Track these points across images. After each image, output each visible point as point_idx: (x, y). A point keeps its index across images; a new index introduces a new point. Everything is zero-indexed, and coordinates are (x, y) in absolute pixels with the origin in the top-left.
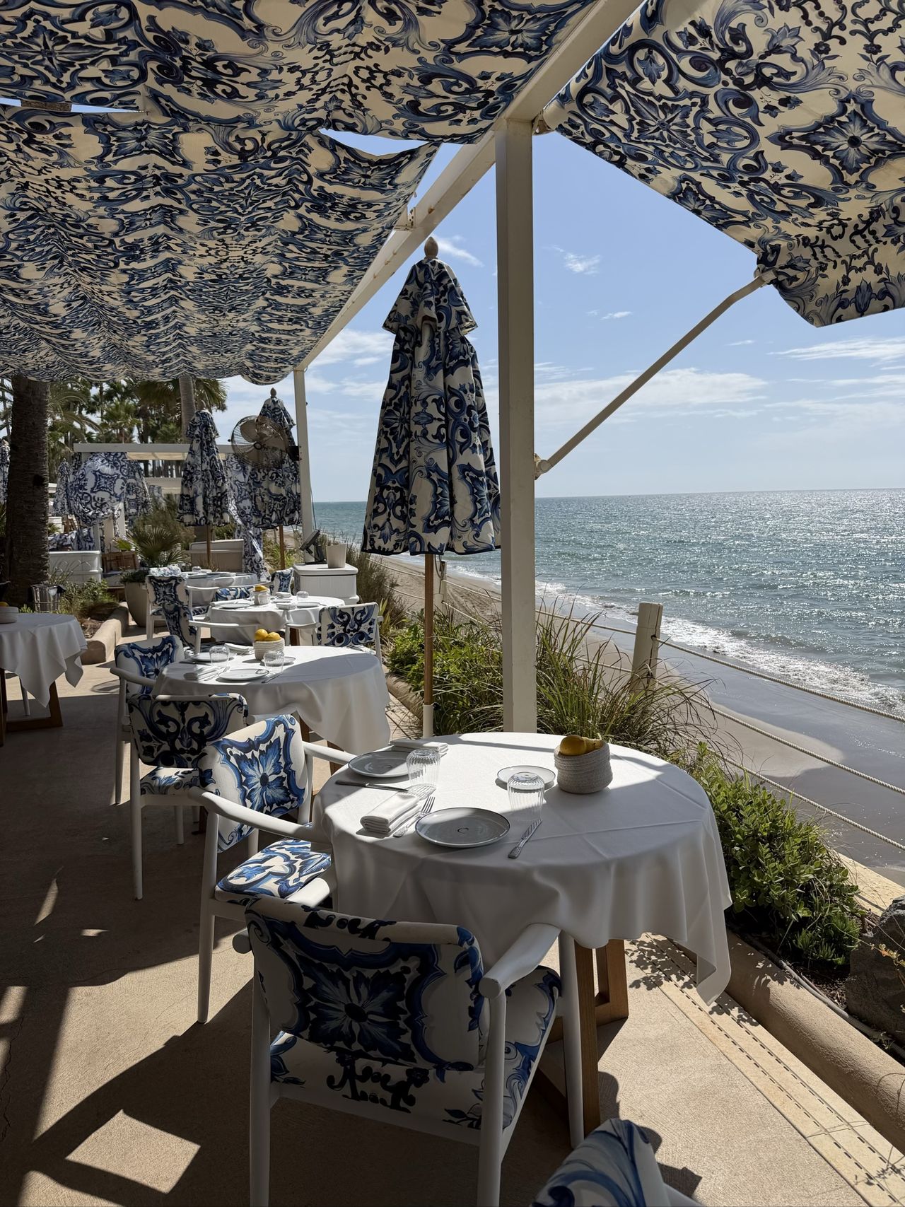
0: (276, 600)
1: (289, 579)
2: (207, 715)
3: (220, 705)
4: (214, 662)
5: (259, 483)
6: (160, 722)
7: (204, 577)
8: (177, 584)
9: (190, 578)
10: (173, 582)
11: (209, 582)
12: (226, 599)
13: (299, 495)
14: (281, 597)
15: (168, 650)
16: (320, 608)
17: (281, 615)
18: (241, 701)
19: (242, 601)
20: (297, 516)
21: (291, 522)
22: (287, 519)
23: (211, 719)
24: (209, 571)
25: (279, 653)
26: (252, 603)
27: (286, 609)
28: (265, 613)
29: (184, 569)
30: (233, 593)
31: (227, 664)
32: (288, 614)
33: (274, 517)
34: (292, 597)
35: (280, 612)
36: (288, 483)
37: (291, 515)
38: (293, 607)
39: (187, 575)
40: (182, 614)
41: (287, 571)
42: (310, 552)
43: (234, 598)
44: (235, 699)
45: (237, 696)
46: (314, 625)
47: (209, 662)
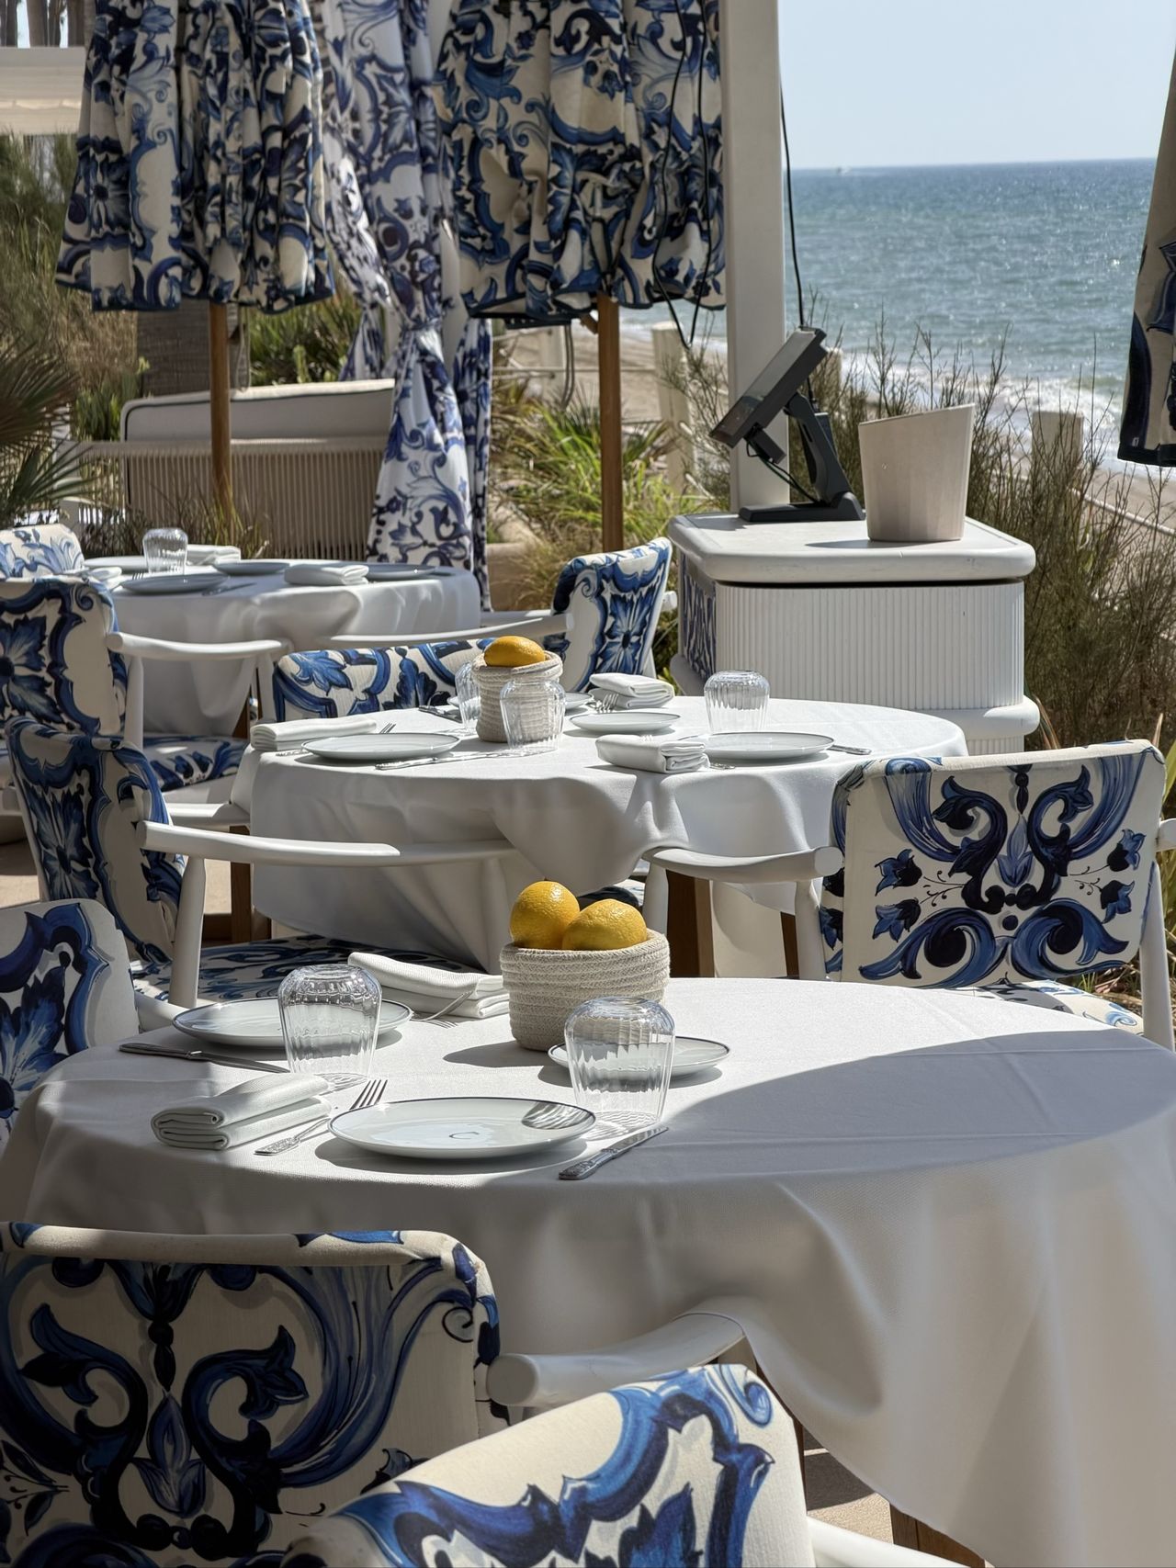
0: (592, 717)
1: (648, 601)
2: (284, 1343)
3: (356, 1293)
4: (304, 1050)
5: (498, 71)
6: (44, 1370)
7: (201, 587)
8: (67, 621)
9: (135, 591)
10: (49, 612)
11: (231, 616)
12: (329, 710)
13: (712, 137)
14: (620, 701)
15: (55, 978)
16: (836, 765)
17: (623, 799)
18: (463, 1273)
19: (412, 719)
20: (694, 253)
21: (665, 288)
22: (643, 270)
23: (308, 1365)
24: (229, 555)
25: (644, 1017)
26: (469, 729)
27: (648, 770)
28: (537, 791)
29: (95, 544)
30: (362, 676)
31: (366, 1066)
32: (661, 798)
33: (572, 261)
34: (678, 704)
35: (616, 785)
36: (653, 66)
37: (667, 249)
38: (687, 759)
39: (112, 573)
40: (110, 788)
41: (637, 558)
42: (767, 453)
43: (370, 703)
44: (433, 1263)
45: (441, 1244)
46: (804, 864)
47: (276, 1050)
